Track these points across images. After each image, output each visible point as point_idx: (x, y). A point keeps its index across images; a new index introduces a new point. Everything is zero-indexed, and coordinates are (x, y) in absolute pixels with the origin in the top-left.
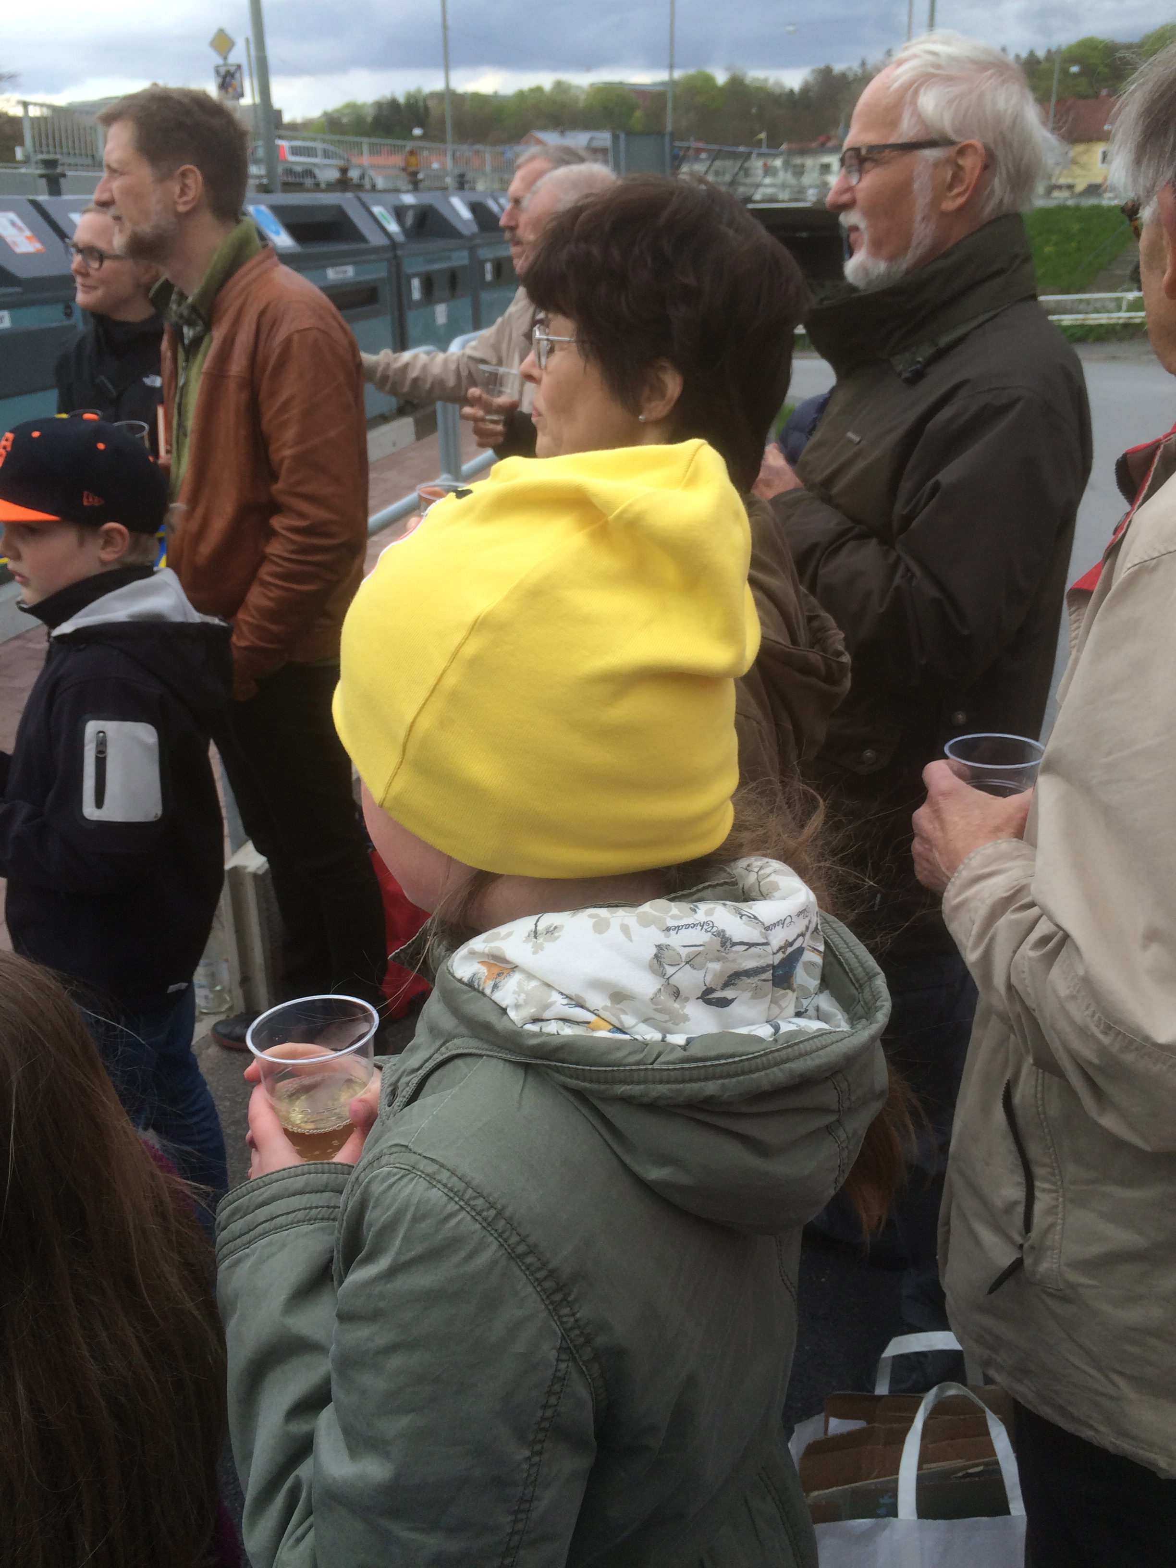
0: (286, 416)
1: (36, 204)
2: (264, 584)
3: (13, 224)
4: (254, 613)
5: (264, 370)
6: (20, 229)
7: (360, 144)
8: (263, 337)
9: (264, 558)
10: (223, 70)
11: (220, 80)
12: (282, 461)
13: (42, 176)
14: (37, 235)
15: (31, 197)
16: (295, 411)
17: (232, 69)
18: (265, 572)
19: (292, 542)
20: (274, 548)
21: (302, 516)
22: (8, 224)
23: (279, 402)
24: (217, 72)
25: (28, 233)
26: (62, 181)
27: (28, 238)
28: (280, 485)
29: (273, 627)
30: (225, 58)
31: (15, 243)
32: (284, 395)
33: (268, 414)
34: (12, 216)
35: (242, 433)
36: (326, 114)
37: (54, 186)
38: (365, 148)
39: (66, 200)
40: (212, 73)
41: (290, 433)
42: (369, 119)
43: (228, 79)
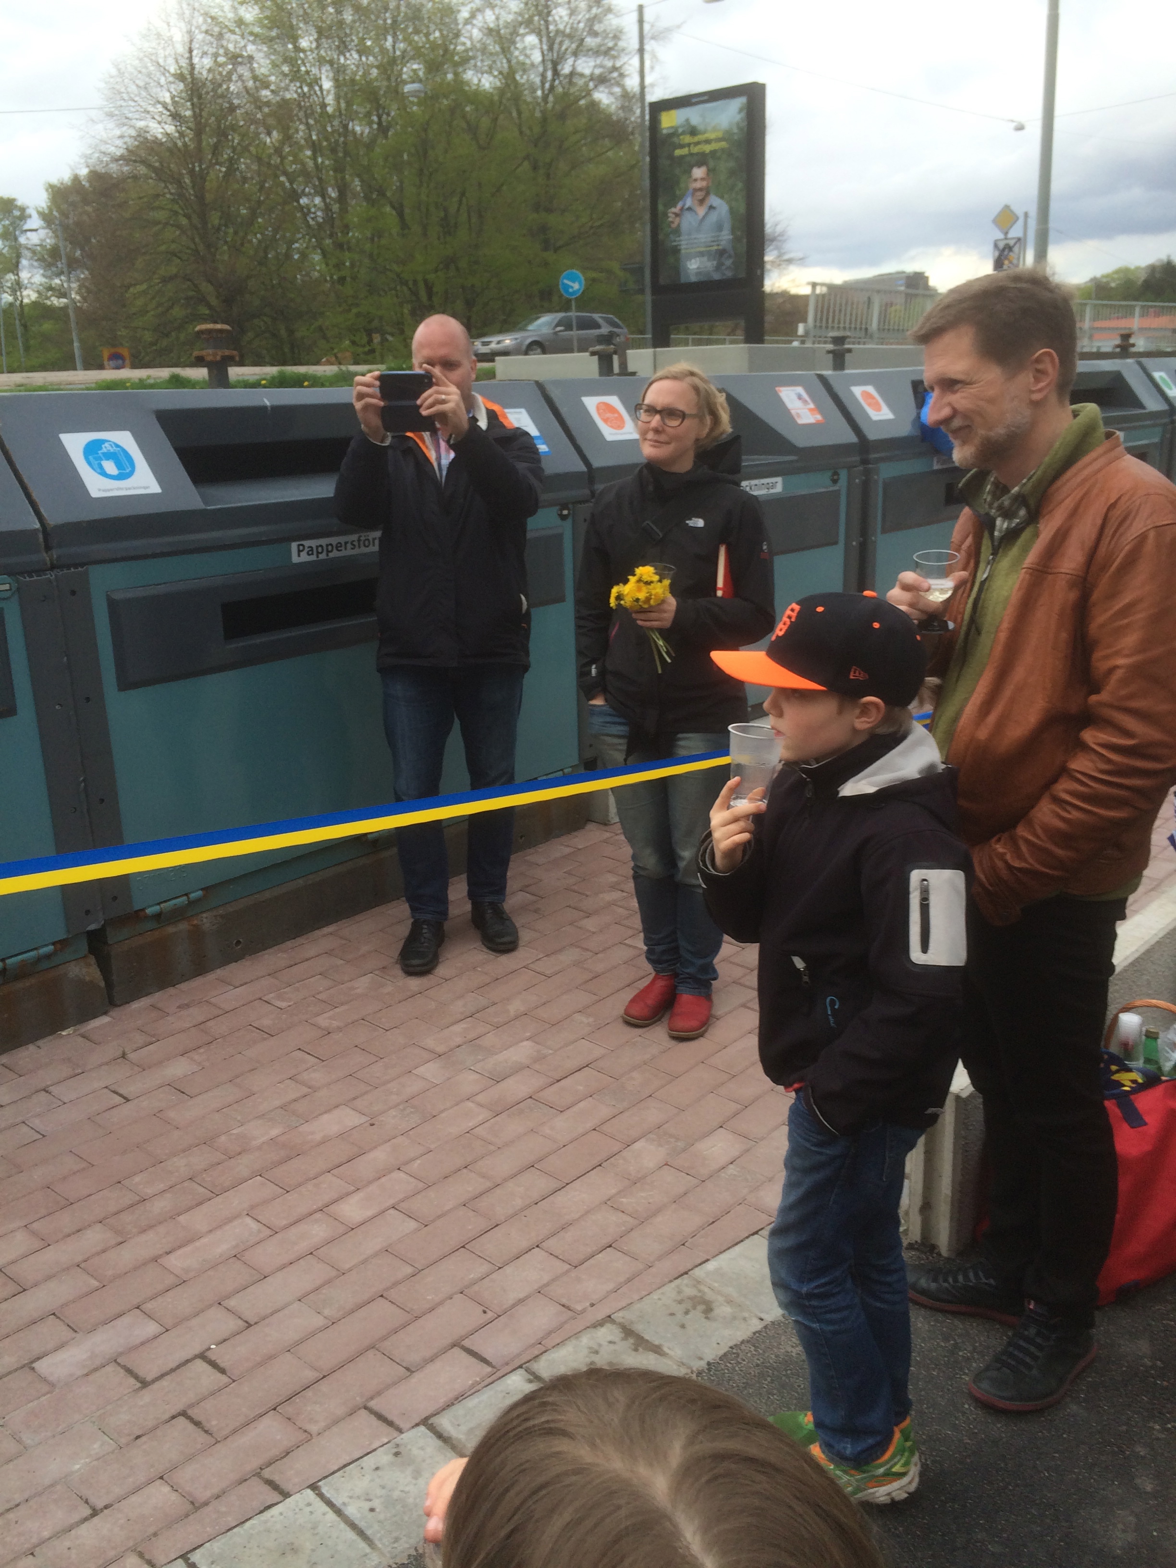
0: (1126, 621)
1: (821, 378)
2: (1057, 800)
3: (800, 397)
4: (1039, 831)
5: (1104, 568)
6: (805, 402)
7: (1133, 307)
8: (1109, 531)
9: (1063, 771)
10: (1001, 245)
11: (997, 254)
12: (1112, 670)
13: (829, 352)
14: (819, 408)
15: (819, 372)
16: (1140, 616)
17: (1012, 243)
18: (1063, 787)
19: (1109, 761)
20: (1080, 764)
21: (1128, 734)
22: (795, 397)
23: (1119, 605)
24: (996, 246)
25: (812, 406)
26: (848, 356)
27: (811, 410)
28: (1104, 696)
29: (1059, 852)
30: (1006, 233)
31: (798, 415)
32: (1127, 598)
33: (1100, 618)
34: (800, 390)
35: (1064, 635)
36: (1094, 280)
37: (839, 359)
38: (1137, 311)
39: (847, 374)
40: (991, 247)
41: (1130, 640)
42: (1140, 282)
43: (1006, 253)
